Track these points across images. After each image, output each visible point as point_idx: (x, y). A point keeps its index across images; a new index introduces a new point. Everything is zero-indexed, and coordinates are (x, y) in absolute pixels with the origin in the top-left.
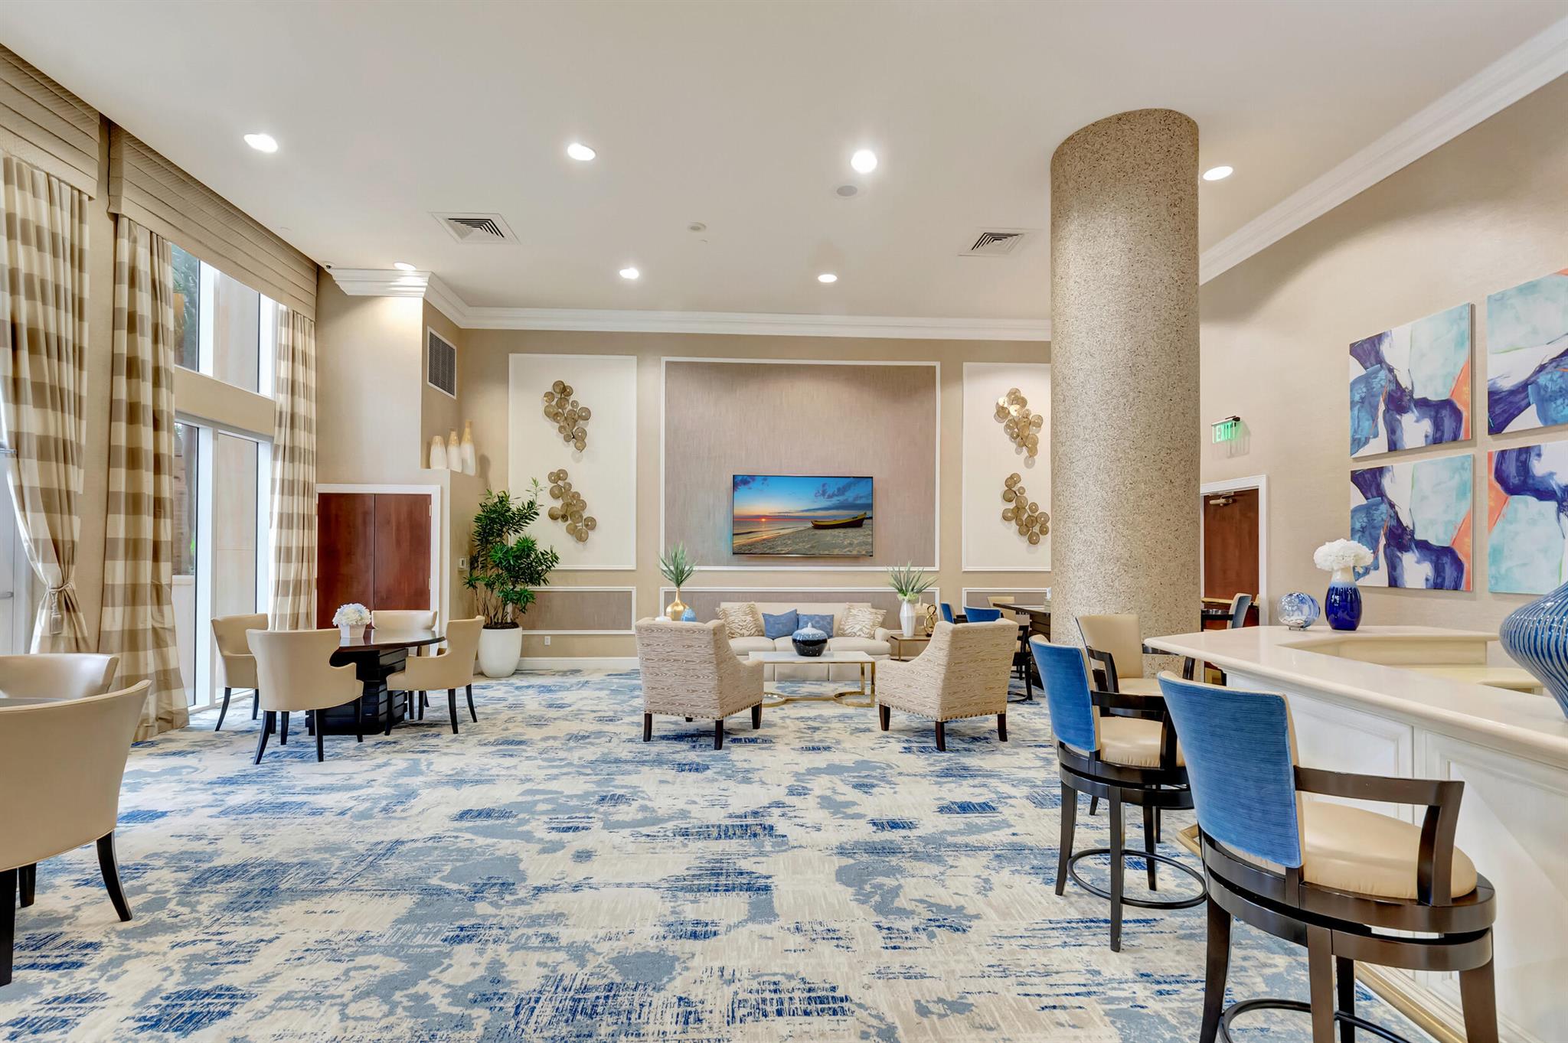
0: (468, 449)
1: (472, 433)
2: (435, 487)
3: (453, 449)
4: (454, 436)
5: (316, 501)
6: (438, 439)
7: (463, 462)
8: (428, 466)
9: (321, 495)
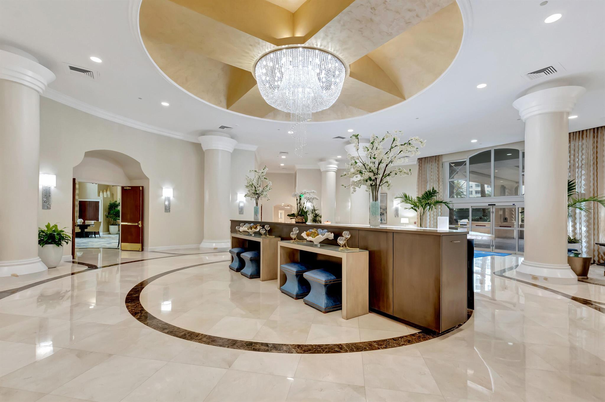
0: (108, 193)
1: (110, 189)
2: (100, 200)
3: (105, 193)
4: (105, 190)
5: (78, 202)
6: (101, 191)
7: (107, 195)
8: (99, 196)
9: (80, 201)
